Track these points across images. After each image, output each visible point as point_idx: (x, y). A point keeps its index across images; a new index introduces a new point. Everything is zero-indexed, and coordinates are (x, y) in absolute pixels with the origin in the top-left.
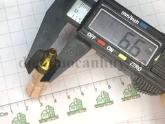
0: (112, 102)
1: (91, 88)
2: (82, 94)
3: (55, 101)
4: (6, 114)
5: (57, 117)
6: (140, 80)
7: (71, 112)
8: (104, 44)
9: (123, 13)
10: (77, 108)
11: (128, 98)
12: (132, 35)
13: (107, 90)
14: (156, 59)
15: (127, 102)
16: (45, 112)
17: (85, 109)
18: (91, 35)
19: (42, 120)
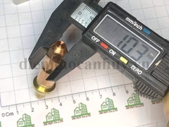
0: (116, 109)
1: (96, 94)
2: (87, 99)
3: (61, 105)
4: (12, 114)
5: (62, 120)
6: (140, 84)
7: (75, 116)
8: (107, 47)
9: (128, 19)
10: (82, 113)
11: (132, 107)
12: (135, 40)
13: (111, 97)
14: (157, 64)
15: (130, 110)
16: (50, 115)
17: (89, 114)
18: (95, 39)
19: (47, 122)
